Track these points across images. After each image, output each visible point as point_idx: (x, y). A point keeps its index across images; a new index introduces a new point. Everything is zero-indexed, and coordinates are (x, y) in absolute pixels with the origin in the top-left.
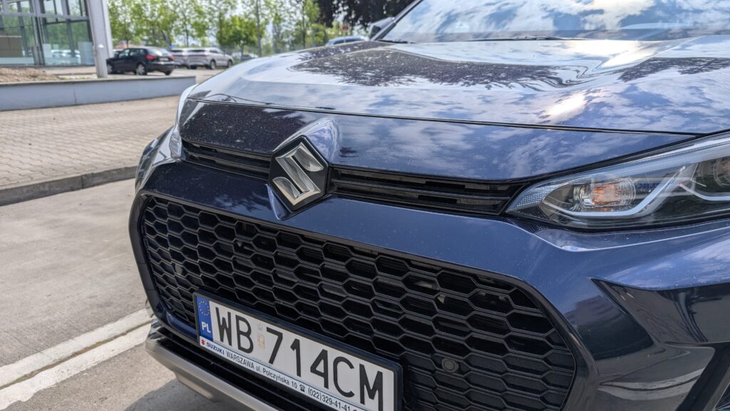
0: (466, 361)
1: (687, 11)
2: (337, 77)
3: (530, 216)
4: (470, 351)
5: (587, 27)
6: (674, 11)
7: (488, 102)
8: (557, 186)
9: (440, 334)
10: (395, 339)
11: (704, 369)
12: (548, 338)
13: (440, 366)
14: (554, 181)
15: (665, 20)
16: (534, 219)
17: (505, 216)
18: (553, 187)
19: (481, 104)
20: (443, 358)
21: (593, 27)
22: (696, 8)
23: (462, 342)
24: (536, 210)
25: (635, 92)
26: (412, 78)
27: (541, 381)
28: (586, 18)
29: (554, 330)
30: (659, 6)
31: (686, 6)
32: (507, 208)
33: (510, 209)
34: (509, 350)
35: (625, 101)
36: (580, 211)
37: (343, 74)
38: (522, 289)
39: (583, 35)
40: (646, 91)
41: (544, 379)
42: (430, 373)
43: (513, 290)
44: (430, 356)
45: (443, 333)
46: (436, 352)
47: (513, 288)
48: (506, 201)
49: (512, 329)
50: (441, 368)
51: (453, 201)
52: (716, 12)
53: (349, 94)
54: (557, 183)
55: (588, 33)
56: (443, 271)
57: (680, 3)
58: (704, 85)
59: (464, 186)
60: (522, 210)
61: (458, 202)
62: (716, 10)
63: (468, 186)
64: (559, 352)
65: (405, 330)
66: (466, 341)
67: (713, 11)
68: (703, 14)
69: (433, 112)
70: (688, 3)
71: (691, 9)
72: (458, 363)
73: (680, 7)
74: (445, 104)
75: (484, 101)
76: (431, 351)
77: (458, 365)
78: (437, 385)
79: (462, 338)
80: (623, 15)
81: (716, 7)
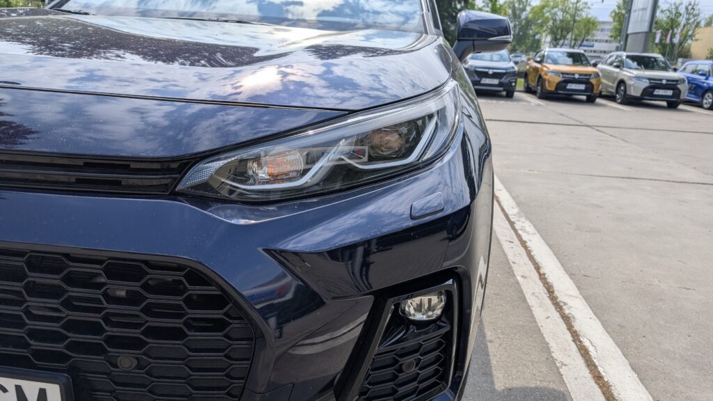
0: (145, 354)
1: (368, 11)
2: (25, 46)
3: (201, 192)
4: (147, 343)
5: (290, 16)
6: (357, 10)
7: (204, 80)
8: (226, 161)
9: (111, 331)
10: (59, 347)
11: (367, 314)
12: (226, 314)
13: (115, 366)
14: (222, 156)
15: (351, 16)
16: (205, 196)
17: (175, 195)
18: (221, 163)
19: (197, 82)
20: (119, 356)
21: (295, 18)
22: (375, 10)
23: (138, 335)
24: (205, 186)
25: (331, 76)
26: (121, 52)
27: (224, 358)
28: (288, 7)
29: (230, 305)
30: (346, 5)
31: (367, 7)
32: (176, 187)
33: (179, 188)
34: (189, 333)
35: (323, 83)
36: (254, 185)
37: (34, 44)
38: (196, 269)
39: (287, 23)
40: (340, 75)
41: (226, 356)
42: (105, 376)
43: (186, 271)
44: (103, 358)
45: (115, 330)
46: (109, 352)
47: (186, 269)
48: (176, 179)
49: (189, 311)
50: (117, 367)
51: (117, 183)
52: (393, 15)
53: (41, 67)
54: (226, 158)
55: (291, 22)
56: (110, 261)
57: (362, 4)
58: (381, 74)
59: (129, 165)
60: (192, 187)
61: (123, 183)
62: (392, 13)
63: (133, 165)
64: (238, 326)
65: (70, 335)
66: (142, 333)
67: (390, 14)
68: (381, 15)
69: (147, 90)
70: (369, 5)
71: (371, 11)
72: (137, 358)
73: (362, 7)
74: (159, 81)
75: (200, 79)
76: (104, 351)
77: (136, 361)
78: (116, 387)
79: (137, 331)
80: (319, 9)
81: (392, 10)
